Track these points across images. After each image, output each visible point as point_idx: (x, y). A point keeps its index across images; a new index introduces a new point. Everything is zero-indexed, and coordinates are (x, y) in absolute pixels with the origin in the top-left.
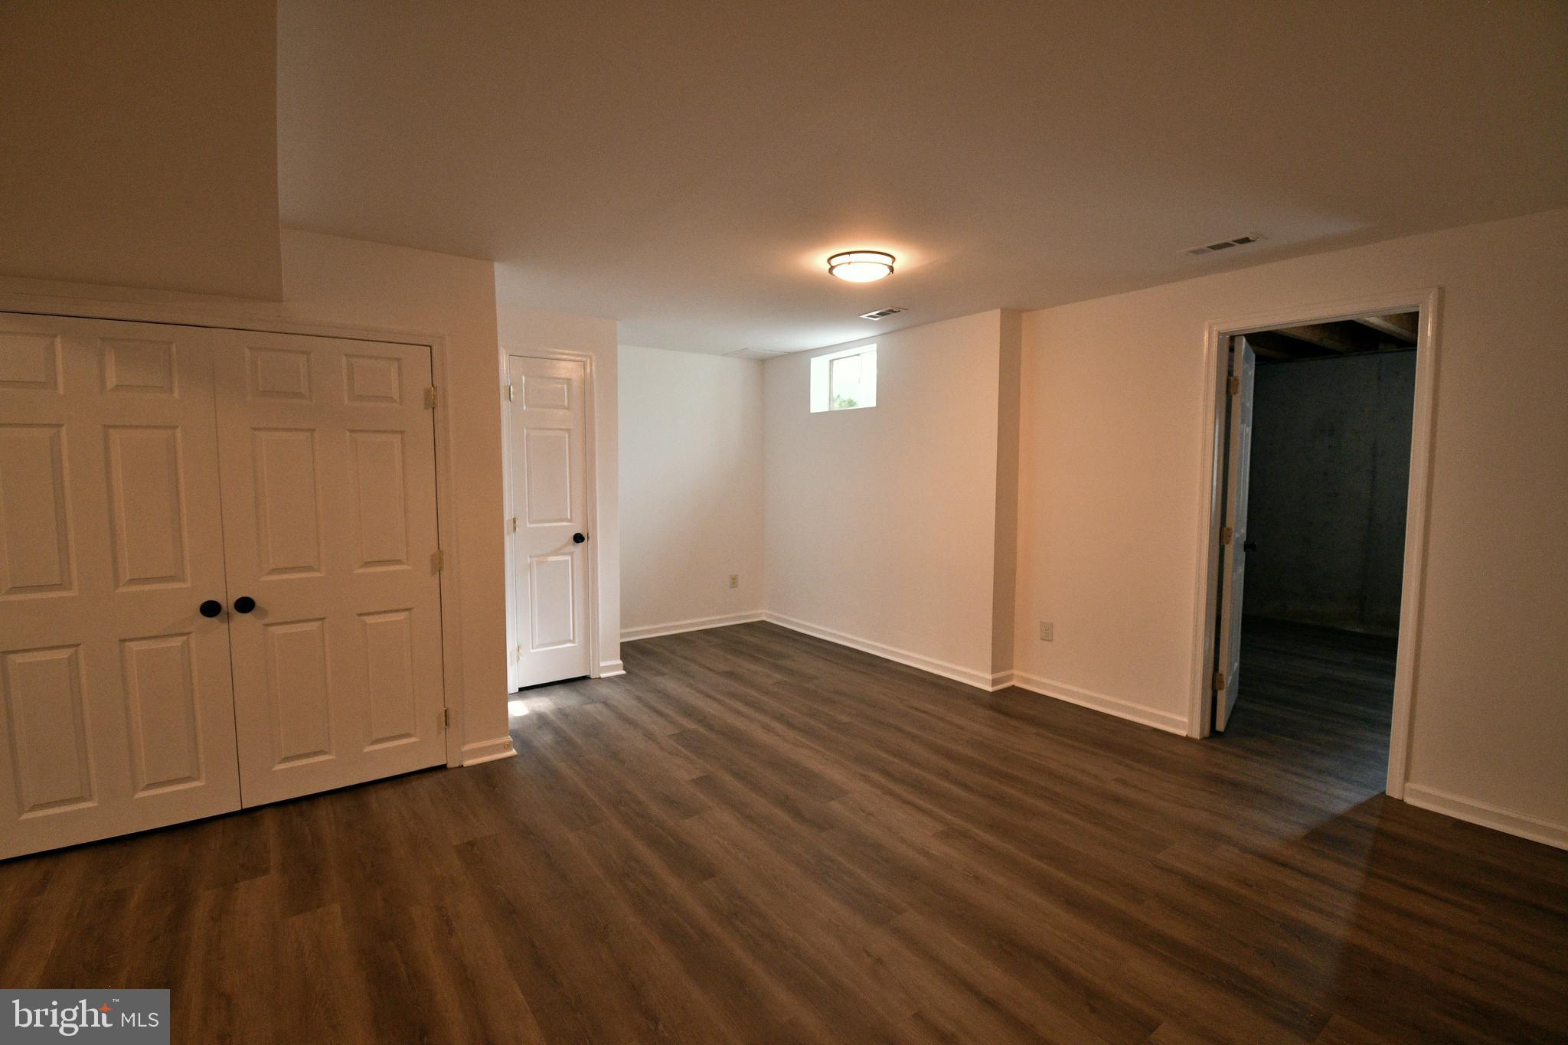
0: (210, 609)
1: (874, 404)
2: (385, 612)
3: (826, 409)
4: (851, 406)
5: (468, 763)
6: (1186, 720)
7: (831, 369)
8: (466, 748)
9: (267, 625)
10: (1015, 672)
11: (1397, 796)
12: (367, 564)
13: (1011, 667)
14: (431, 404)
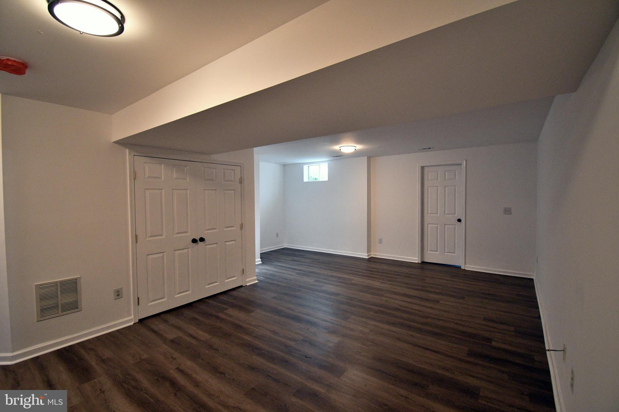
0: (194, 241)
1: (327, 180)
2: (230, 241)
3: (307, 181)
4: (316, 180)
5: (248, 284)
6: (417, 259)
7: (309, 169)
8: (247, 280)
9: (205, 245)
10: (372, 253)
11: (464, 268)
12: (227, 227)
13: (371, 252)
14: (241, 182)
